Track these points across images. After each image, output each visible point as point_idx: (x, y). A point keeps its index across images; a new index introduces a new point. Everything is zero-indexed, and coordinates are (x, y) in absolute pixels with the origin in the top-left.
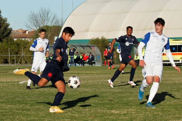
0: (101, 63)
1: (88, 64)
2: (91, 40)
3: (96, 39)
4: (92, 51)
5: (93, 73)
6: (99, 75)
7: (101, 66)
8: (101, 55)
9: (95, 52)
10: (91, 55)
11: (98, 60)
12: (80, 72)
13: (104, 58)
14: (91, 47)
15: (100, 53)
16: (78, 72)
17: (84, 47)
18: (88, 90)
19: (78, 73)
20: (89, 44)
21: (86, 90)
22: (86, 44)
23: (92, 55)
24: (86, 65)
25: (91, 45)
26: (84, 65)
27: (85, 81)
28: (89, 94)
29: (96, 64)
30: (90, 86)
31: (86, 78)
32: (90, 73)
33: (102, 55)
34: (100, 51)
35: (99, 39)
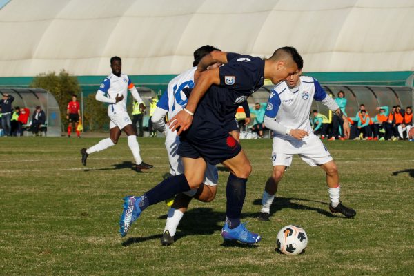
0: (60, 130)
1: (31, 132)
2: (37, 77)
3: (48, 77)
4: (40, 102)
5: (42, 153)
6: (55, 156)
7: (59, 135)
8: (59, 112)
9: (45, 106)
10: (39, 111)
11: (53, 122)
12: (14, 150)
13: (67, 117)
14: (38, 94)
15: (58, 108)
16: (9, 150)
17: (22, 95)
18: (32, 191)
19: (10, 153)
20: (32, 87)
21: (28, 191)
22: (25, 87)
23: (41, 112)
24: (27, 134)
25: (38, 88)
26: (22, 135)
27: (26, 170)
28: (35, 199)
29: (47, 133)
30: (37, 181)
31: (28, 163)
32: (36, 153)
33: (61, 111)
34: (58, 102)
35: (56, 77)
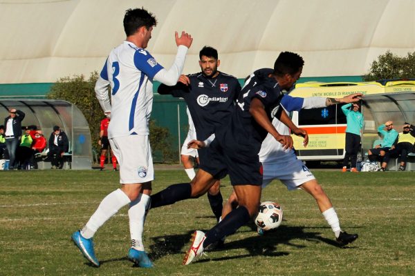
0: (91, 160)
2: (57, 84)
3: (73, 83)
4: (60, 120)
5: (60, 193)
6: (80, 198)
7: (90, 168)
8: (90, 133)
9: (69, 126)
10: (58, 133)
11: (80, 149)
12: (21, 189)
13: (100, 141)
14: (57, 108)
15: (87, 128)
16: (14, 189)
17: (35, 109)
18: (42, 248)
19: (14, 193)
20: (50, 98)
21: (35, 248)
22: (41, 98)
23: (62, 134)
24: (43, 165)
25: (58, 100)
27: (35, 218)
28: (44, 260)
29: (72, 163)
30: (49, 234)
31: (38, 208)
32: (53, 193)
33: (92, 132)
34: (88, 120)
35: (85, 83)
